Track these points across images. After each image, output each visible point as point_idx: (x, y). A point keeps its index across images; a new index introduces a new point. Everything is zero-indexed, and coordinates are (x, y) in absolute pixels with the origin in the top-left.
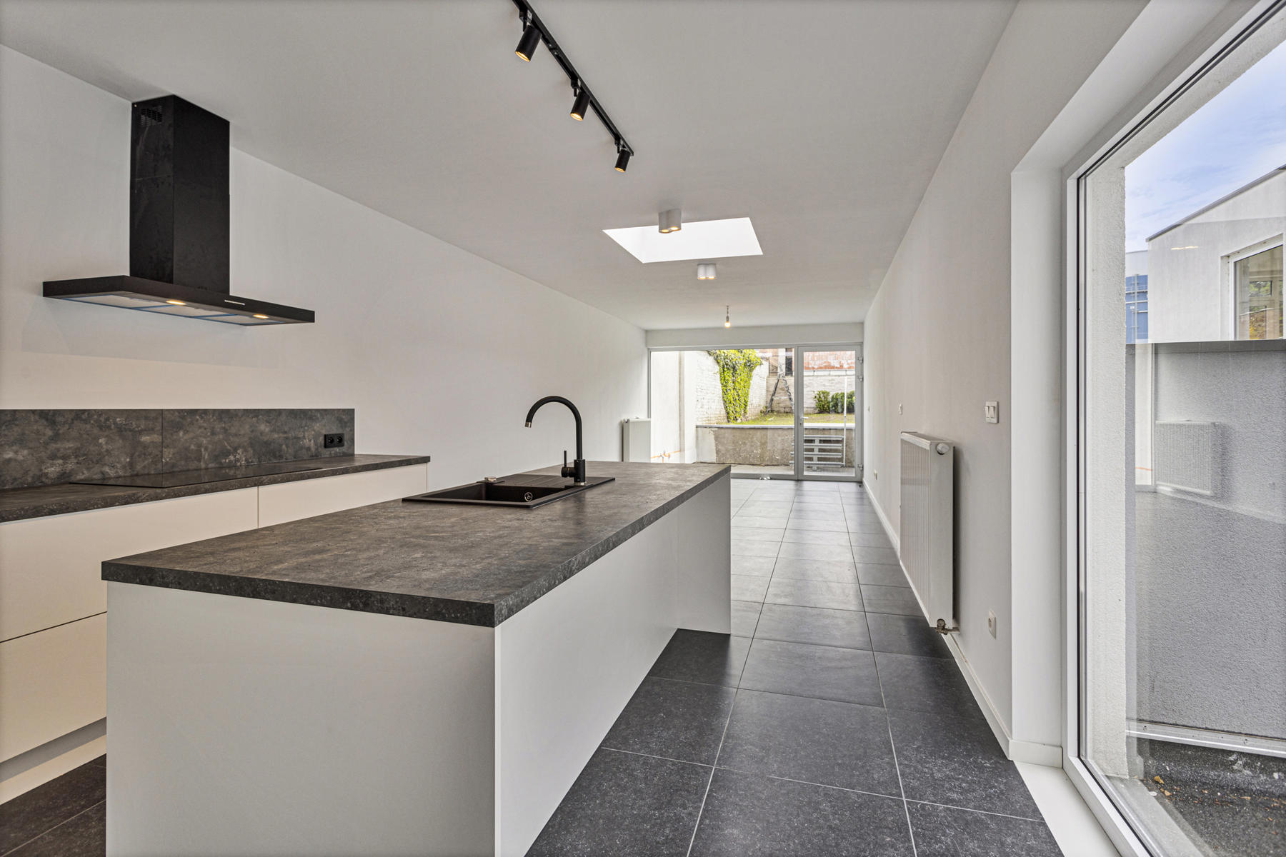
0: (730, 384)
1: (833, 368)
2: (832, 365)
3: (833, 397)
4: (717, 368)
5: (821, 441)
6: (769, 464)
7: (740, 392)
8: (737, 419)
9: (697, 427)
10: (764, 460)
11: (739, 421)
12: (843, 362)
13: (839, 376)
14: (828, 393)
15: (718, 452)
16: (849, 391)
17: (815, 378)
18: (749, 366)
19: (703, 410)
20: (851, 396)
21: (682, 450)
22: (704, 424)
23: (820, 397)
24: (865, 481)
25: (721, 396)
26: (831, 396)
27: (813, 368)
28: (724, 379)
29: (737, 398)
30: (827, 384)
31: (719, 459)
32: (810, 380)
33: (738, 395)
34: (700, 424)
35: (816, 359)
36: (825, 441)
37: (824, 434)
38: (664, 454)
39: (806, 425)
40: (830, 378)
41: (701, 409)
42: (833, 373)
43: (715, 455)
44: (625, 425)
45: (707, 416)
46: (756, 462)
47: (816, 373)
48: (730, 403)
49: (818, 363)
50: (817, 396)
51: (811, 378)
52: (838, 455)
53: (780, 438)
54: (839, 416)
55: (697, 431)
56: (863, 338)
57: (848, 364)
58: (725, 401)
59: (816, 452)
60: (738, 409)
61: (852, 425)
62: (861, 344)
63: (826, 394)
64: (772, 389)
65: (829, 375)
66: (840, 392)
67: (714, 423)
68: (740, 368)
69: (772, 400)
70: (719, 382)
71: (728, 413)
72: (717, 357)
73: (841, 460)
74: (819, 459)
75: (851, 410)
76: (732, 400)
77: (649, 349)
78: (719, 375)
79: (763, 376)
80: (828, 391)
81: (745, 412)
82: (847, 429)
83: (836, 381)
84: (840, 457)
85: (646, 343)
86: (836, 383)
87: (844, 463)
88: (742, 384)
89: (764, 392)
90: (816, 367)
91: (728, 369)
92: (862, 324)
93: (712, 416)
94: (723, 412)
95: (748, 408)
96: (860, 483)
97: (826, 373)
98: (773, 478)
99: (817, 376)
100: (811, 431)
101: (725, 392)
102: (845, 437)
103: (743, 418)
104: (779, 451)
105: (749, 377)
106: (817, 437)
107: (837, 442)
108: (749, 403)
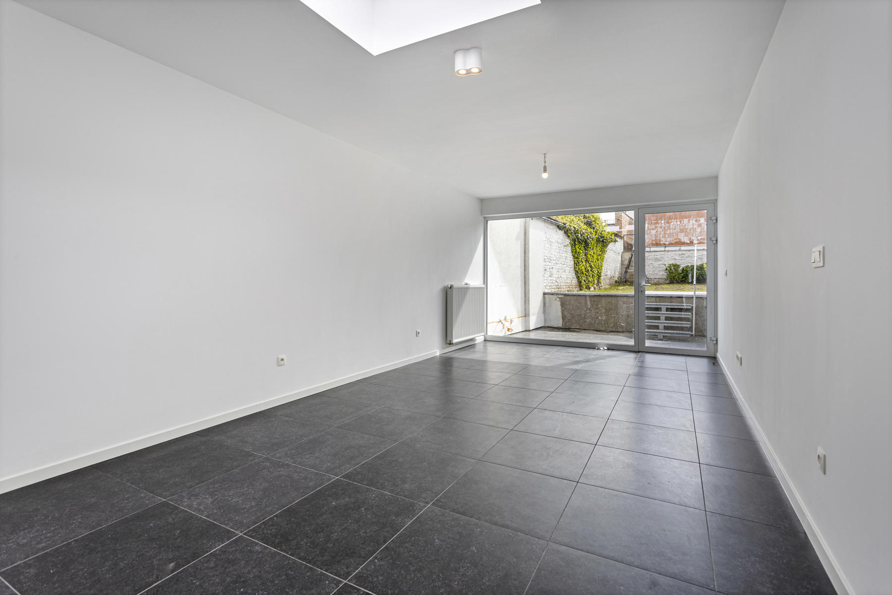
0: (582, 256)
1: (683, 244)
2: (683, 240)
3: (683, 269)
4: (568, 241)
5: (667, 310)
6: (614, 330)
7: (592, 264)
8: (589, 288)
9: (544, 294)
10: (609, 327)
11: (592, 289)
12: (693, 238)
13: (689, 251)
14: (679, 266)
15: (564, 317)
16: (699, 263)
17: (666, 253)
18: (603, 241)
19: (552, 279)
20: (700, 268)
21: (526, 315)
22: (553, 291)
23: (671, 269)
24: (719, 356)
25: (573, 266)
26: (681, 268)
27: (664, 244)
28: (576, 252)
29: (589, 269)
30: (677, 257)
31: (566, 324)
32: (661, 254)
33: (591, 267)
34: (546, 291)
35: (667, 236)
36: (672, 310)
37: (671, 302)
38: (505, 319)
39: (647, 293)
40: (680, 253)
41: (550, 278)
42: (683, 248)
43: (561, 320)
44: (449, 291)
45: (556, 284)
46: (601, 329)
47: (667, 249)
48: (582, 273)
49: (669, 239)
50: (668, 268)
51: (662, 253)
52: (686, 324)
53: (625, 306)
54: (690, 286)
55: (544, 298)
56: (717, 195)
57: (698, 240)
58: (576, 272)
59: (663, 320)
60: (591, 279)
61: (702, 293)
62: (715, 202)
63: (676, 266)
64: (626, 262)
65: (680, 250)
66: (690, 265)
67: (564, 290)
68: (592, 243)
69: (626, 272)
70: (571, 254)
71: (580, 282)
72: (567, 230)
73: (690, 329)
74: (666, 328)
75: (701, 280)
76: (584, 270)
77: (485, 218)
78: (570, 248)
79: (617, 251)
80: (678, 264)
81: (598, 282)
82: (696, 298)
83: (687, 255)
84: (689, 326)
85: (482, 212)
86: (687, 257)
87: (694, 333)
88: (595, 257)
89: (619, 265)
90: (667, 243)
91: (579, 242)
92: (716, 178)
93: (562, 284)
94: (575, 281)
95: (602, 278)
96: (713, 359)
97: (677, 248)
98: (611, 348)
99: (668, 251)
100: (658, 299)
101: (576, 264)
102: (694, 305)
103: (596, 287)
104: (624, 318)
105: (603, 251)
106: (664, 305)
107: (687, 310)
108: (602, 274)
